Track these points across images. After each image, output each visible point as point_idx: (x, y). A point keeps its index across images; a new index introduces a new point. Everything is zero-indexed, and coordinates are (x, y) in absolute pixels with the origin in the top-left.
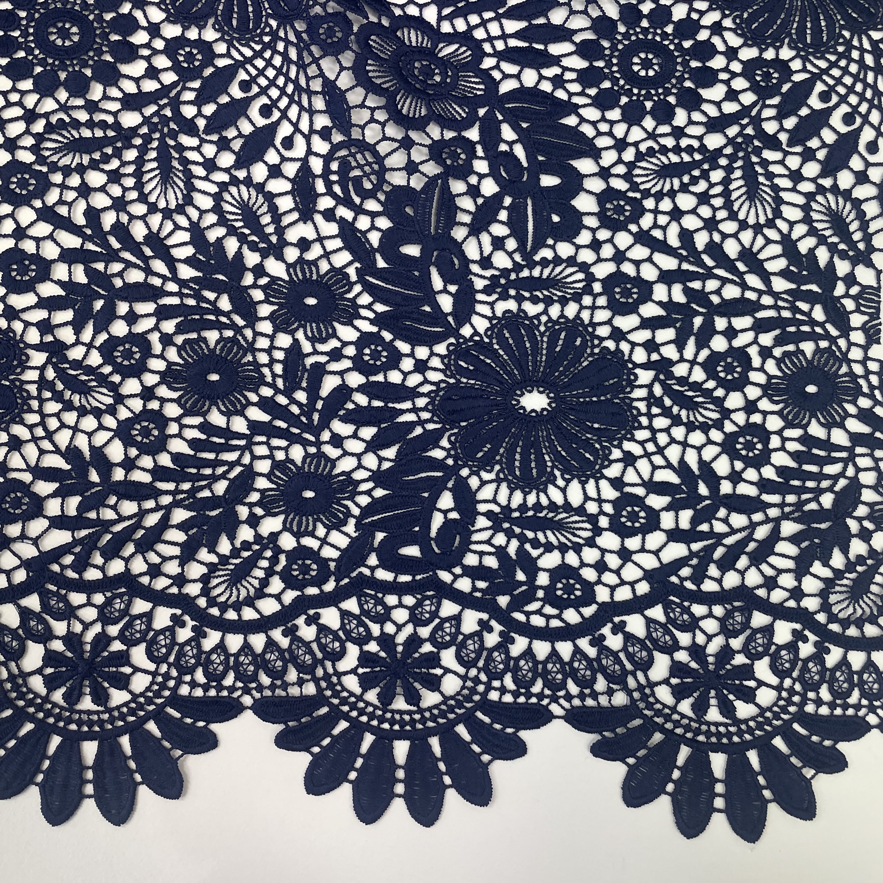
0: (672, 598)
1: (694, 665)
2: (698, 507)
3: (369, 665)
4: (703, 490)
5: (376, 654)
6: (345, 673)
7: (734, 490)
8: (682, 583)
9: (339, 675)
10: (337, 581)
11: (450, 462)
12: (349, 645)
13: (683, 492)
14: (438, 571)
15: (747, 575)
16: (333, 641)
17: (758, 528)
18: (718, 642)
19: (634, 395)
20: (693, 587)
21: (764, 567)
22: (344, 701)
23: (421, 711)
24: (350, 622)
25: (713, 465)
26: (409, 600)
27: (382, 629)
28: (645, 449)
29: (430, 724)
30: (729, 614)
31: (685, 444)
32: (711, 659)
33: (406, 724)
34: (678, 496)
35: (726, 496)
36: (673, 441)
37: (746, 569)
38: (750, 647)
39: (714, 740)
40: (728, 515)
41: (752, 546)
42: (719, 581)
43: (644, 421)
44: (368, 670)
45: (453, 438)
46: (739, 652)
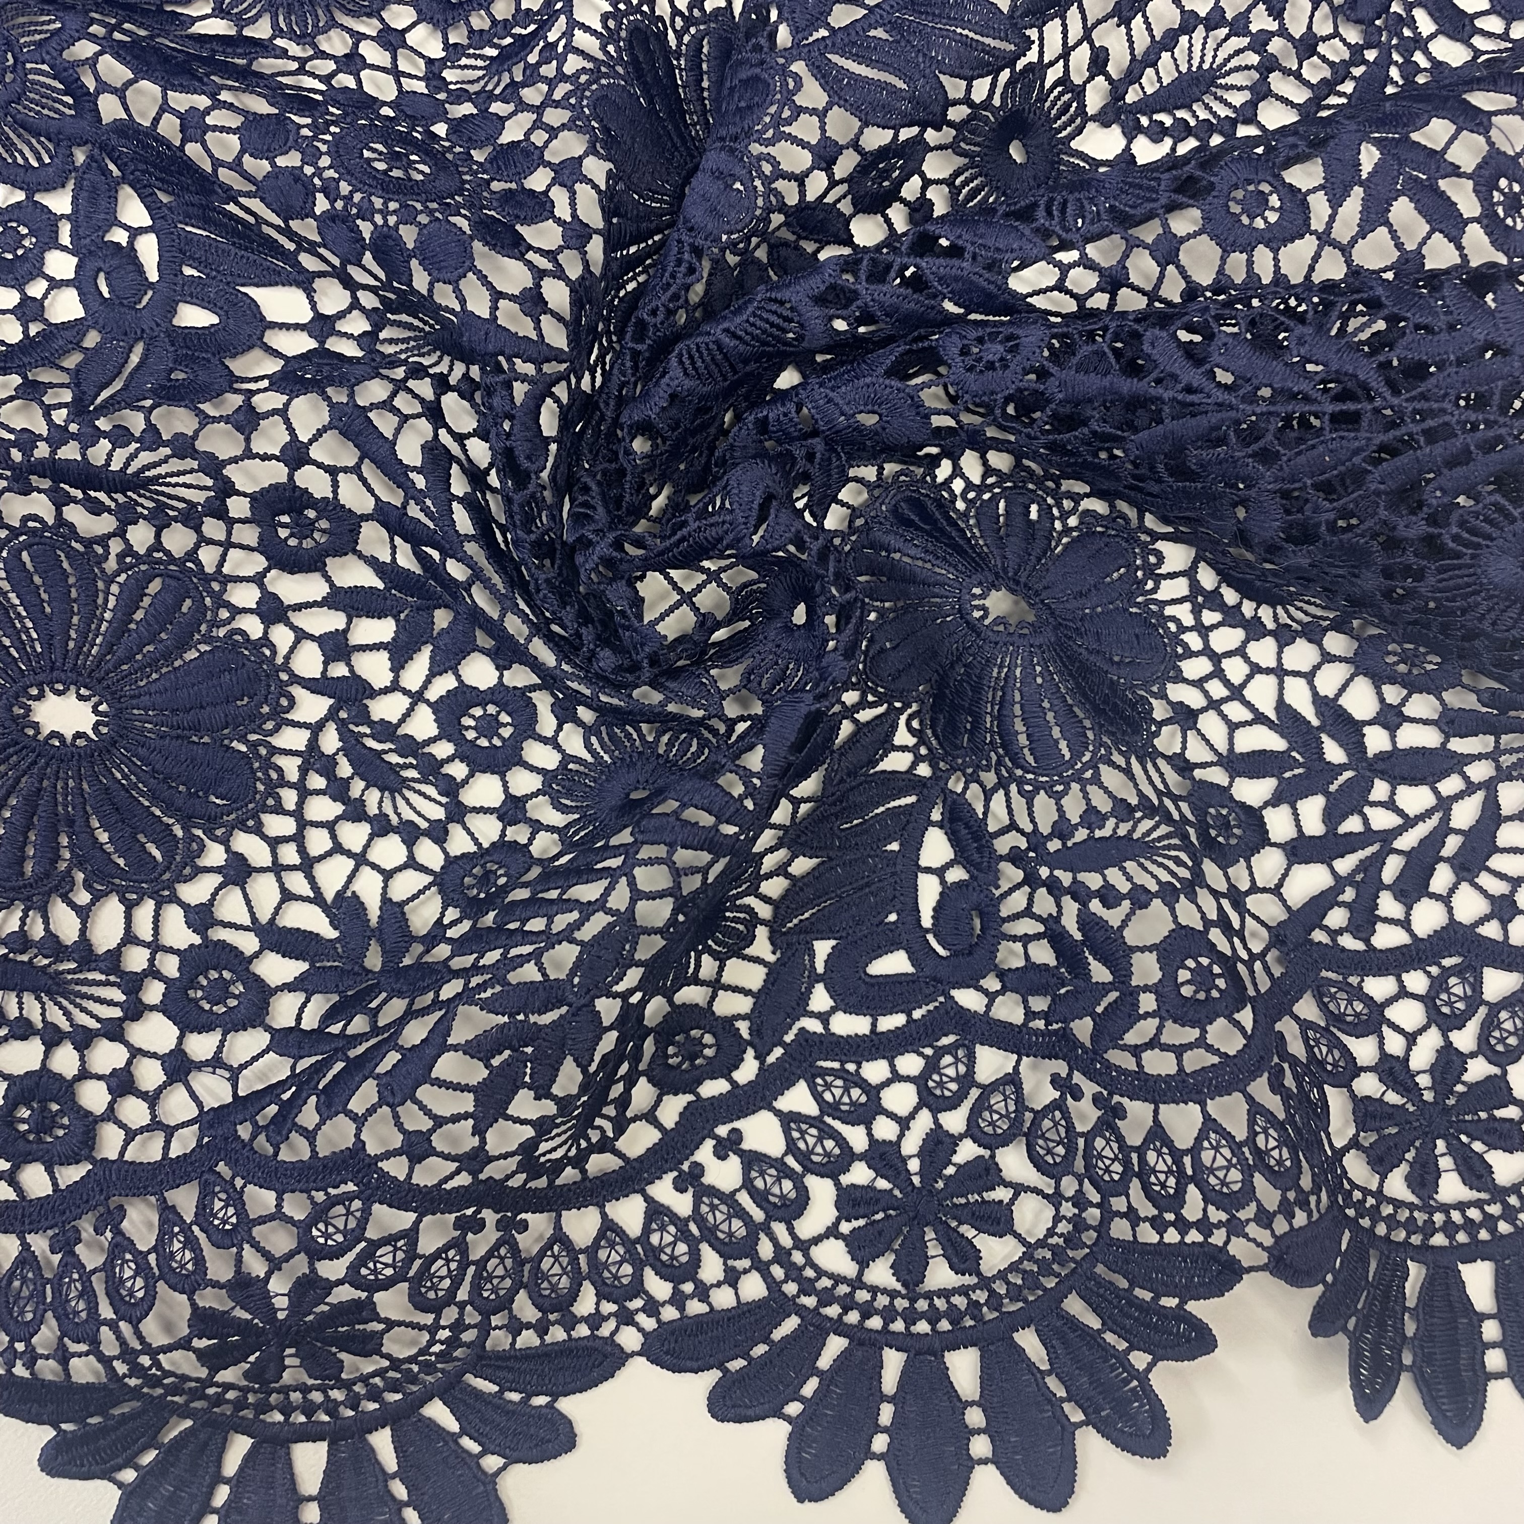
0: (1324, 973)
1: (1393, 1098)
2: (1333, 788)
3: (861, 1211)
4: (1334, 753)
5: (870, 1188)
6: (817, 1240)
7: (1394, 743)
8: (1334, 940)
9: (804, 1246)
10: (760, 1057)
11: (924, 770)
12: (813, 1182)
13: (1297, 764)
14: (955, 993)
15: (1456, 901)
16: (779, 1180)
17: (1455, 806)
18: (1431, 1041)
19: (1162, 595)
20: (1359, 946)
21: (1484, 879)
22: (826, 1298)
23: (985, 1283)
24: (803, 1133)
25: (1341, 701)
26: (910, 1064)
27: (870, 1134)
28: (1206, 693)
29: (1011, 1307)
30: (1438, 985)
31: (1280, 672)
32: (1424, 1081)
33: (962, 1315)
34: (1287, 775)
35: (1381, 756)
36: (1256, 669)
37: (1452, 890)
38: (1493, 1041)
39: (1462, 1237)
40: (1393, 793)
41: (1453, 843)
42: (1405, 924)
43: (1194, 641)
44: (861, 1222)
45: (915, 724)
46: (1473, 1055)
